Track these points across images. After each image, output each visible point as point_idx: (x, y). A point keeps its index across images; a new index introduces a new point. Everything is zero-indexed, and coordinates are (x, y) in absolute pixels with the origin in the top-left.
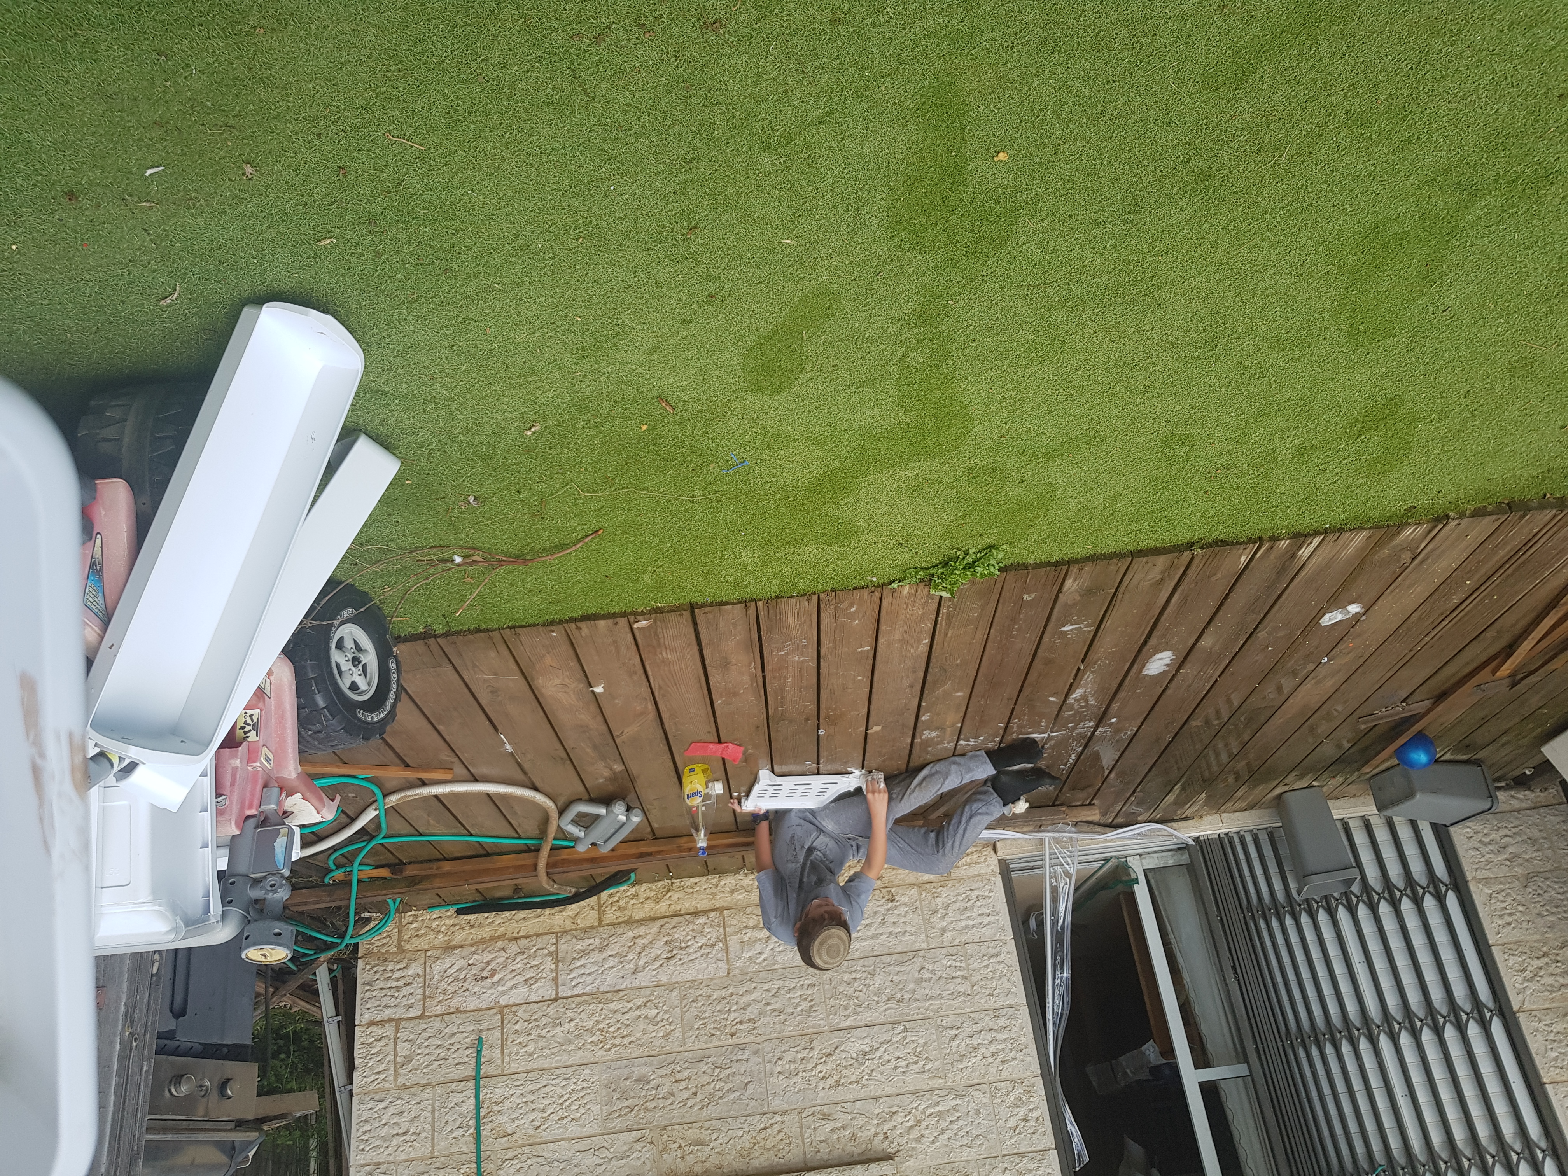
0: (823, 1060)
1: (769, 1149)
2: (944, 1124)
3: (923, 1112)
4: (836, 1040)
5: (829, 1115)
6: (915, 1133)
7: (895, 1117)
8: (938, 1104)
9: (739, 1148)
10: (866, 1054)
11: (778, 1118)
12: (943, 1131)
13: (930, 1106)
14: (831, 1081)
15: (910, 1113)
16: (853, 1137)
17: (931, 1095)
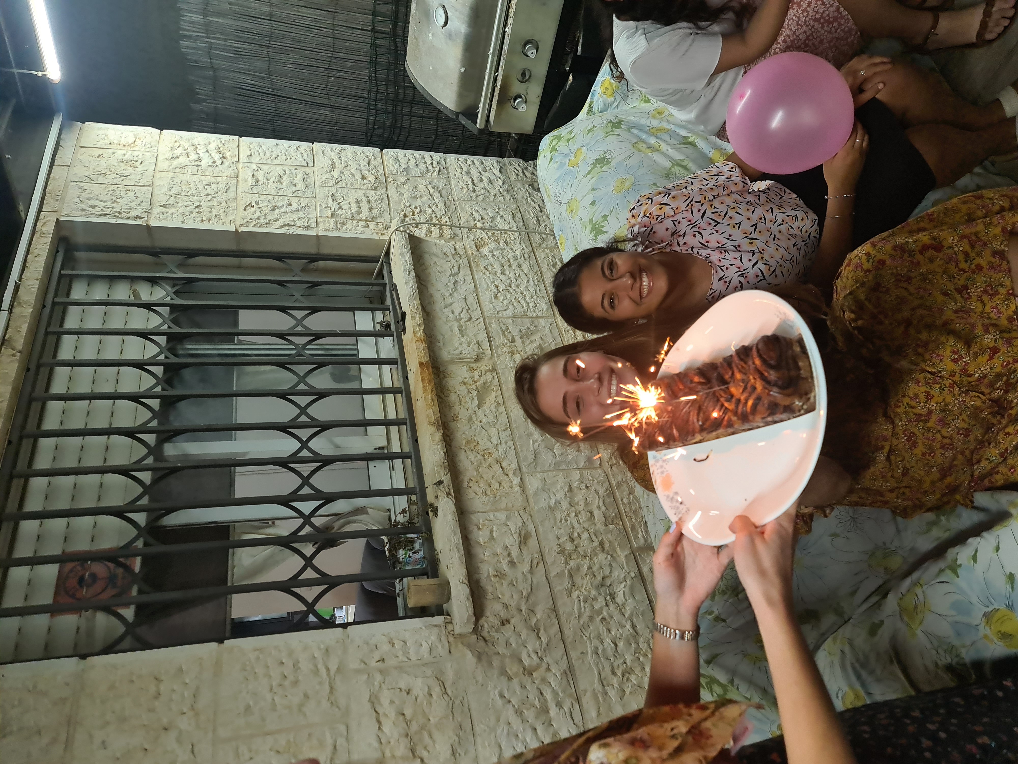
0: (594, 538)
1: (477, 470)
2: (529, 714)
3: (544, 680)
4: (623, 557)
5: (525, 544)
6: (513, 668)
7: (534, 635)
8: (559, 705)
9: (476, 438)
10: (613, 597)
11: (516, 481)
12: (519, 713)
13: (555, 693)
14: (569, 546)
15: (541, 659)
16: (500, 575)
17: (571, 696)
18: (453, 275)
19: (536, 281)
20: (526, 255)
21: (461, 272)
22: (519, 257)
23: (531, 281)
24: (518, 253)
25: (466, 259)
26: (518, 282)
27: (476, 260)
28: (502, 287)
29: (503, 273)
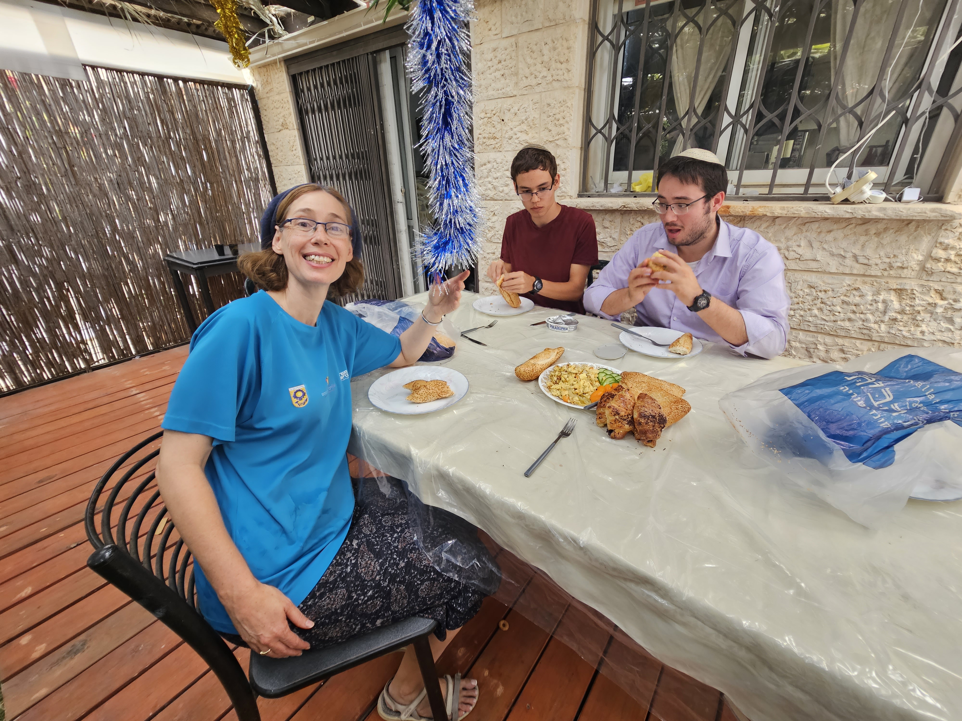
18: (855, 257)
19: (822, 326)
20: (865, 331)
21: (858, 266)
22: (865, 324)
23: (823, 322)
24: (872, 325)
25: (879, 274)
26: (825, 312)
27: (875, 284)
28: (821, 295)
29: (844, 302)
